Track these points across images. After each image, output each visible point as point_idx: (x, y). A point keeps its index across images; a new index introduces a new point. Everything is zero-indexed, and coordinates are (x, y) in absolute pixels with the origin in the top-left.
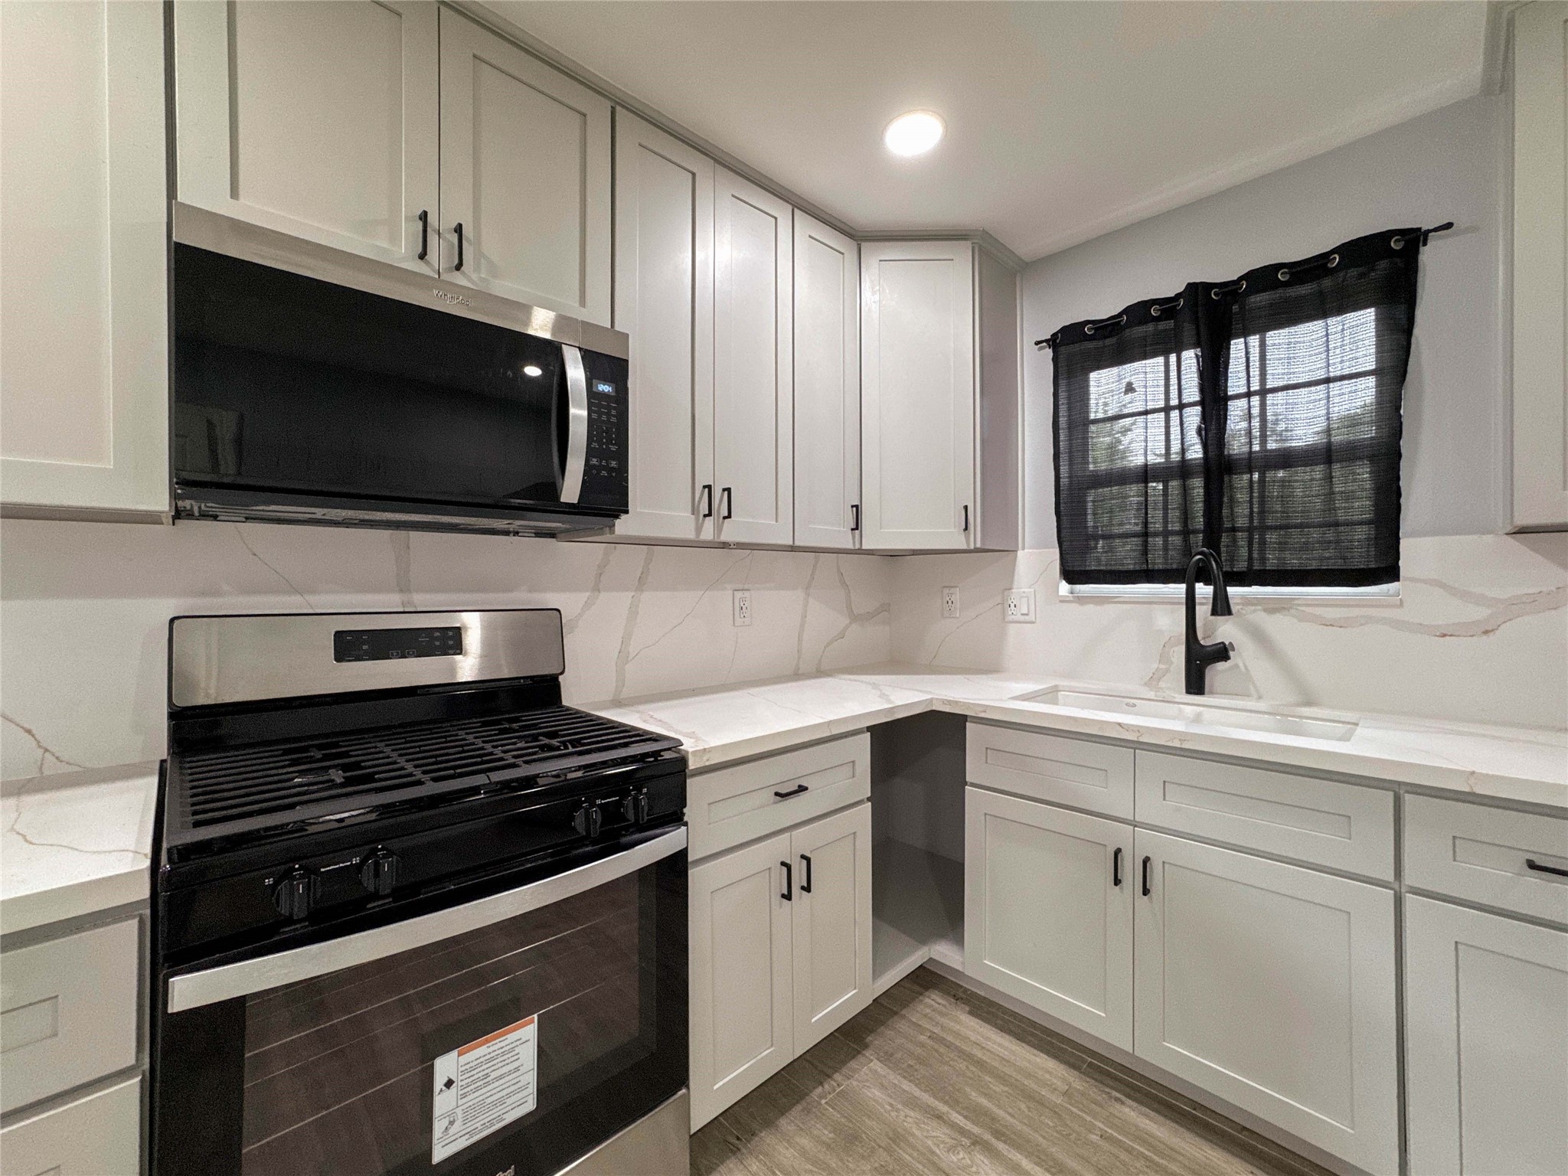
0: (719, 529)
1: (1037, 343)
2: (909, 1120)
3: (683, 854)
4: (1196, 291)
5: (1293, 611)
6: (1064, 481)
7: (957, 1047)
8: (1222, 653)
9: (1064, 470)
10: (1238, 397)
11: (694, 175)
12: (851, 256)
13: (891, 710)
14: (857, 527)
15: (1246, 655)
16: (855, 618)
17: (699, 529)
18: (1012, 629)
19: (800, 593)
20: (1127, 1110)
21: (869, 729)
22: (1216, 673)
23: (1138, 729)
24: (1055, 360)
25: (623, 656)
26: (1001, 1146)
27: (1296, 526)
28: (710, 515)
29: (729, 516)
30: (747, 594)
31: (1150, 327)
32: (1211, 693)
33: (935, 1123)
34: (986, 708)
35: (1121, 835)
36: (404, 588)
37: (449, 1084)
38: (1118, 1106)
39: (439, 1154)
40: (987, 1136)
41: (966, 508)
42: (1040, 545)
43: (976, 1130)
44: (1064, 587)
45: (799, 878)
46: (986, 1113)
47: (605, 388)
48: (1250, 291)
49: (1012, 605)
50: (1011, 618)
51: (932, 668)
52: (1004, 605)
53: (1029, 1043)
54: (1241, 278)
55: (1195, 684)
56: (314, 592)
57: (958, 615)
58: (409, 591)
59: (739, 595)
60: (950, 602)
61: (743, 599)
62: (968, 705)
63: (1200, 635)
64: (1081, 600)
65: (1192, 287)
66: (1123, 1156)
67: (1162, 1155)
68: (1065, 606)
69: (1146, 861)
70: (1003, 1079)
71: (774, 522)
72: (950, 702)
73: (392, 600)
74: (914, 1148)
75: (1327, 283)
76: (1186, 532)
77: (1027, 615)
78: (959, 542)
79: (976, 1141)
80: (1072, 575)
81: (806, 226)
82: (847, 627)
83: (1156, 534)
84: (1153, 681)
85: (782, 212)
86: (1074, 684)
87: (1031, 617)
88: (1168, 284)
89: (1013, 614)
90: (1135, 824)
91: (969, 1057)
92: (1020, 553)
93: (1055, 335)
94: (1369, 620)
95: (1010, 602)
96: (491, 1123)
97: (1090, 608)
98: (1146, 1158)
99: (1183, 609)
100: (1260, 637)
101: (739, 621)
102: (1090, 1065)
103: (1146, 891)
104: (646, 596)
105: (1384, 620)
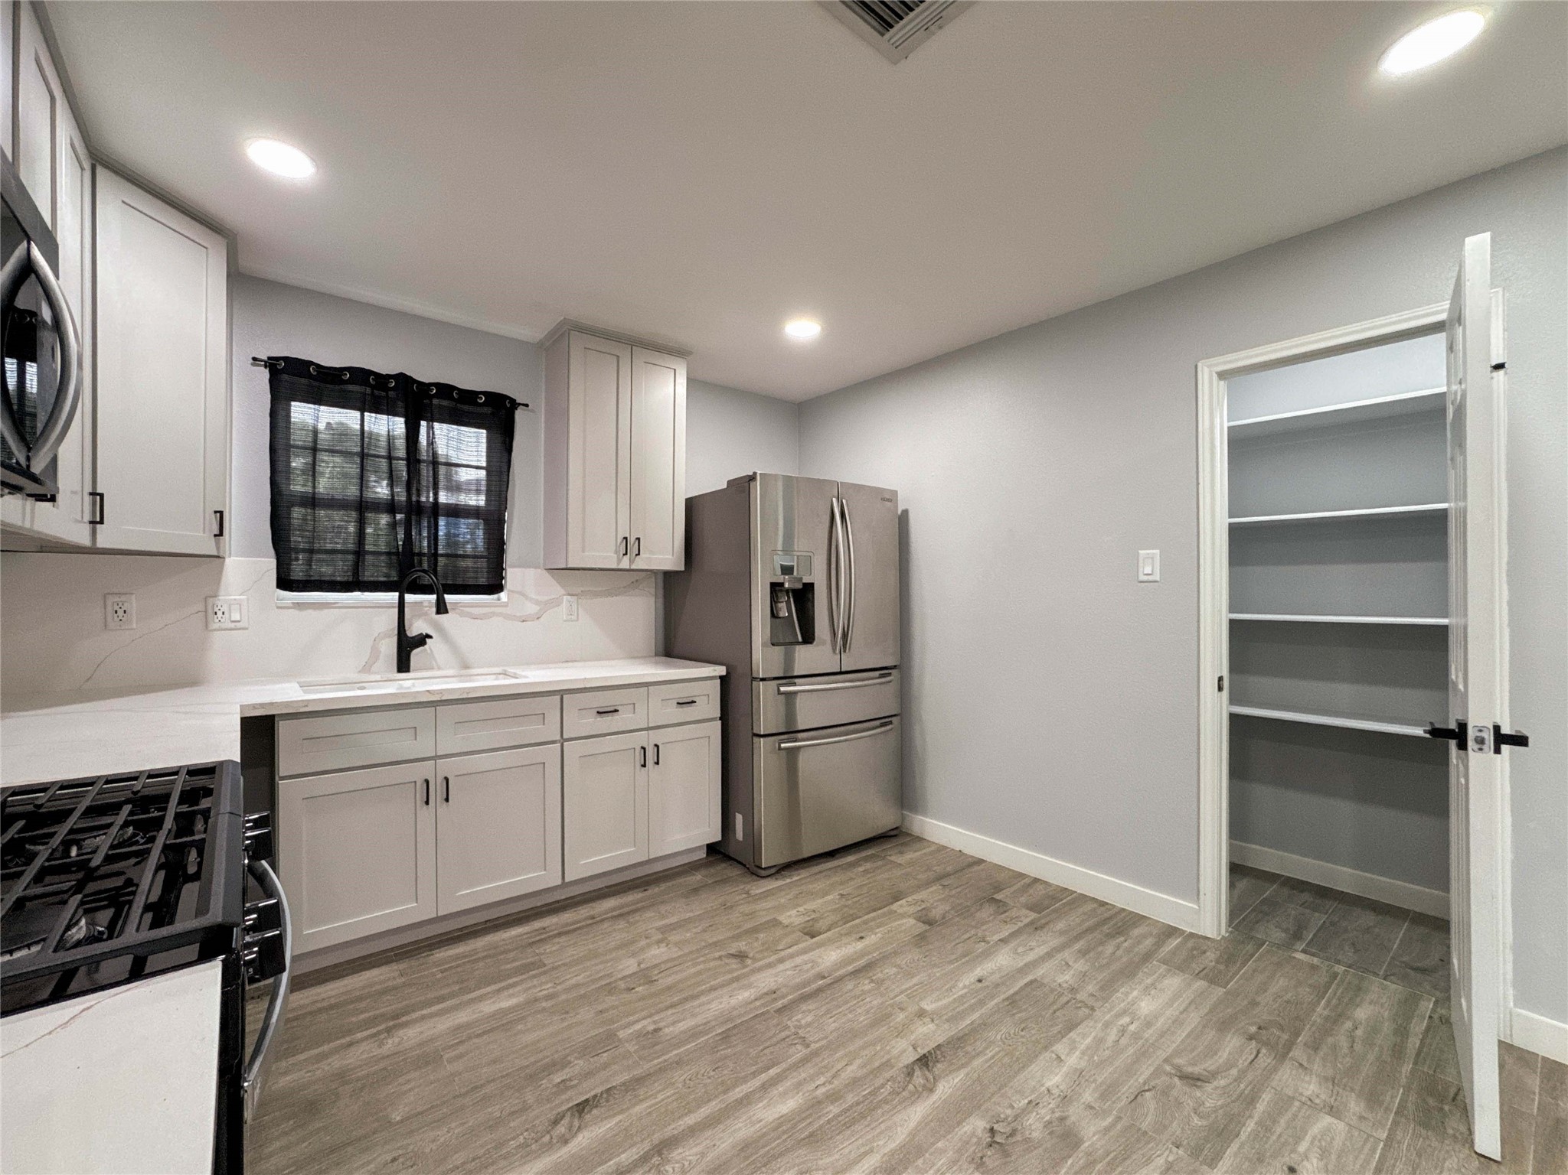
1: (255, 359)
2: (335, 1063)
4: (406, 380)
5: (457, 611)
7: (306, 1013)
8: (422, 640)
20: (438, 955)
22: (416, 655)
23: (441, 692)
24: (271, 380)
26: (404, 1019)
32: (412, 670)
33: (353, 1049)
34: (308, 702)
38: (432, 957)
40: (391, 1023)
42: (250, 551)
43: (383, 1026)
44: (280, 595)
46: (375, 1017)
49: (220, 614)
50: (216, 626)
52: (208, 613)
53: (347, 975)
55: (403, 665)
57: (134, 626)
60: (120, 613)
62: (287, 704)
63: (408, 630)
64: (299, 606)
66: (459, 969)
67: (471, 956)
68: (279, 611)
69: (446, 780)
70: (361, 999)
72: (262, 705)
74: (355, 1068)
77: (239, 621)
79: (389, 1030)
80: (285, 582)
84: (366, 668)
85: (59, 94)
87: (245, 624)
89: (220, 621)
90: (436, 758)
91: (320, 1011)
92: (227, 560)
93: (271, 359)
94: (494, 614)
95: (216, 610)
97: (310, 613)
98: (469, 962)
99: (394, 611)
100: (438, 628)
102: (395, 955)
103: (447, 799)
105: (500, 615)
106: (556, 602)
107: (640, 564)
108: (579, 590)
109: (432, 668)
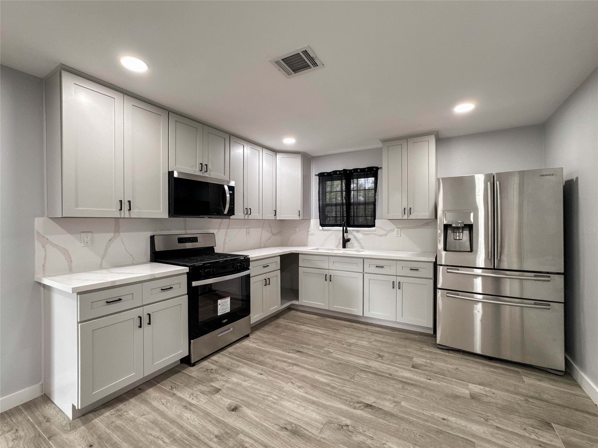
0: (248, 217)
1: (315, 175)
3: (249, 274)
4: (345, 171)
6: (321, 205)
8: (348, 240)
9: (321, 203)
10: (352, 191)
11: (244, 145)
12: (274, 156)
13: (284, 252)
14: (275, 215)
15: (353, 241)
16: (273, 234)
17: (245, 217)
18: (310, 236)
19: (260, 229)
21: (280, 256)
22: (348, 244)
24: (319, 179)
25: (225, 243)
27: (361, 216)
28: (247, 214)
29: (251, 214)
30: (249, 229)
31: (337, 175)
32: (347, 248)
34: (303, 251)
35: (326, 272)
36: (185, 229)
37: (220, 304)
39: (219, 314)
41: (299, 211)
42: (316, 218)
44: (321, 228)
45: (268, 283)
47: (231, 192)
48: (354, 172)
49: (310, 231)
50: (309, 234)
51: (291, 246)
52: (308, 231)
54: (353, 169)
55: (344, 246)
56: (171, 230)
57: (298, 233)
58: (186, 230)
59: (247, 230)
60: (295, 231)
61: (248, 230)
62: (299, 251)
63: (345, 237)
64: (323, 230)
65: (344, 170)
68: (321, 231)
69: (330, 276)
71: (258, 215)
72: (296, 251)
73: (183, 232)
75: (365, 173)
76: (343, 217)
78: (298, 218)
80: (322, 225)
81: (265, 151)
82: (271, 237)
83: (338, 217)
84: (337, 246)
85: (260, 149)
86: (321, 247)
87: (314, 234)
88: (340, 168)
89: (310, 233)
90: (329, 269)
92: (311, 220)
93: (319, 174)
94: (371, 234)
96: (224, 312)
97: (325, 232)
99: (342, 232)
100: (355, 237)
101: (247, 235)
103: (330, 281)
104: (229, 230)
105: (373, 234)
106: (392, 230)
107: (412, 217)
108: (401, 226)
109: (353, 248)
